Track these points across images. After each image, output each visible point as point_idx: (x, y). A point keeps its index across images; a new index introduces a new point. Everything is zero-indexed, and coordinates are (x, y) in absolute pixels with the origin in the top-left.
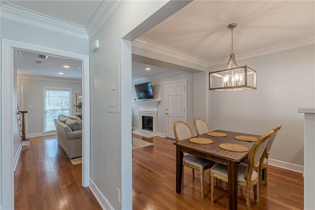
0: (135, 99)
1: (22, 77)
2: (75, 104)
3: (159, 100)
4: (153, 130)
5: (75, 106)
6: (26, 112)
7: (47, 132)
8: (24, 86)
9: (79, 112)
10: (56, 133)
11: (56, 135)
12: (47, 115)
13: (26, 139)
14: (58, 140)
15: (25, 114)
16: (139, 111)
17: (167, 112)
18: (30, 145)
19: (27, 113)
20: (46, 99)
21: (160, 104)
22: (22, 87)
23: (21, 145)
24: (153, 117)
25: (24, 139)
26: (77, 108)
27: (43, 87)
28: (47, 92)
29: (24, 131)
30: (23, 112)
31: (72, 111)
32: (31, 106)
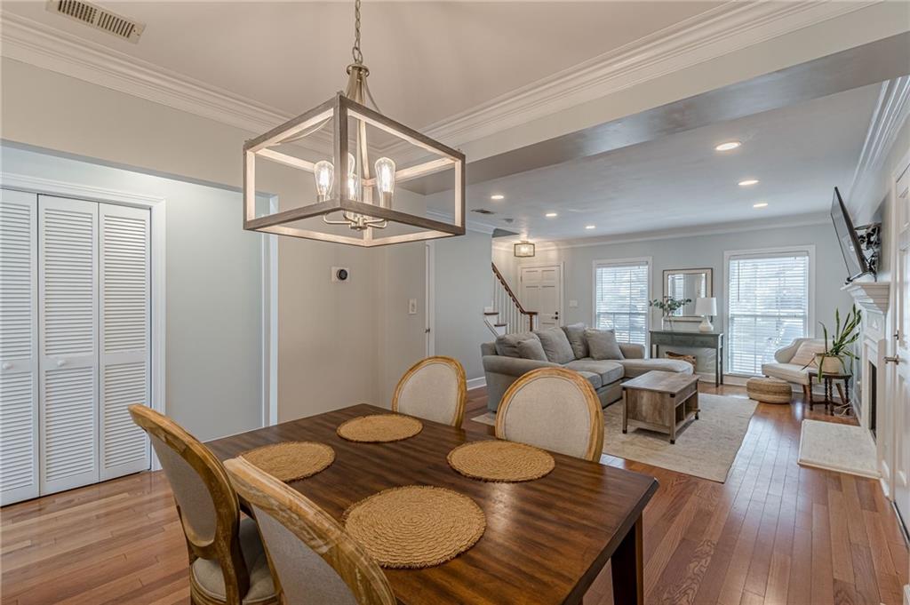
1: (561, 247)
5: (653, 305)
6: (535, 313)
9: (666, 321)
22: (562, 266)
30: (531, 314)
31: (651, 318)
32: (574, 303)
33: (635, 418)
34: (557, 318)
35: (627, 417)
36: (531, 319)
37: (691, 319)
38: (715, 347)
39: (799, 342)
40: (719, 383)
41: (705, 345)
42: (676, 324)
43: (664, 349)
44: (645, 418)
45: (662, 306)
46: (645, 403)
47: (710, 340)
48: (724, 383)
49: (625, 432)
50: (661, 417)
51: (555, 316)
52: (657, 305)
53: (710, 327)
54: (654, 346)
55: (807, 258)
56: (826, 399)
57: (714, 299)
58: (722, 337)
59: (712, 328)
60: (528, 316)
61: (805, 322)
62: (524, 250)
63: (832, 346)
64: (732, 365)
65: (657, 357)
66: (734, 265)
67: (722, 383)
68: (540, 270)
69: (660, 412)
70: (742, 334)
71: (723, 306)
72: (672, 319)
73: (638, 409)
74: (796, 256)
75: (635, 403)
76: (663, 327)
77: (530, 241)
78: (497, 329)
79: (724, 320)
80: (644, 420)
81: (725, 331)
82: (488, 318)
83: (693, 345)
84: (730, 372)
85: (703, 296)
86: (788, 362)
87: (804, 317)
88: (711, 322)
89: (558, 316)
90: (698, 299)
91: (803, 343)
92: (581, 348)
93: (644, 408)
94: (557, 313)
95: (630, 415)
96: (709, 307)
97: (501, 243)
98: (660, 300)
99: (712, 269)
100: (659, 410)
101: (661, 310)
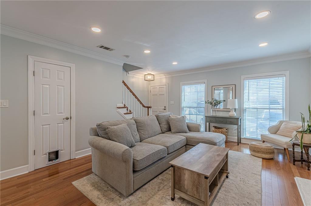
1: (167, 76)
6: (150, 107)
9: (213, 111)
22: (167, 85)
30: (148, 107)
31: (207, 110)
32: (172, 102)
33: (180, 190)
34: (165, 109)
35: (174, 188)
36: (148, 110)
37: (225, 110)
38: (237, 124)
39: (281, 122)
40: (239, 142)
41: (232, 123)
42: (218, 112)
43: (212, 125)
44: (187, 191)
45: (211, 104)
46: (187, 179)
47: (234, 121)
48: (241, 142)
49: (173, 199)
50: (198, 192)
51: (164, 108)
52: (209, 103)
53: (234, 114)
54: (208, 123)
55: (285, 78)
56: (302, 158)
57: (237, 100)
58: (240, 119)
59: (236, 115)
60: (147, 108)
61: (283, 112)
62: (149, 77)
63: (308, 127)
64: (245, 133)
65: (209, 131)
66: (246, 82)
67: (240, 142)
68: (158, 87)
69: (197, 188)
70: (250, 118)
71: (241, 103)
72: (216, 110)
73: (182, 182)
74: (278, 77)
75: (180, 177)
76: (211, 114)
77: (152, 73)
78: (126, 116)
79: (241, 110)
80: (185, 193)
81: (242, 116)
82: (120, 110)
83: (226, 123)
84: (244, 137)
85: (231, 98)
86: (275, 133)
87: (283, 109)
88: (235, 111)
89: (165, 108)
90: (228, 100)
91: (284, 123)
92: (166, 126)
93: (186, 183)
94: (165, 107)
95: (177, 186)
96: (234, 104)
97: (138, 75)
98: (210, 100)
99: (235, 85)
100: (197, 186)
101: (211, 105)
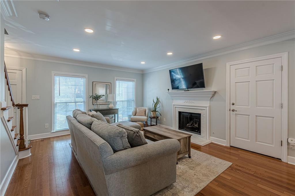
0: (168, 90)
1: (24, 57)
2: (91, 94)
3: (216, 90)
4: (200, 132)
5: (91, 98)
6: (26, 105)
7: (57, 132)
8: (26, 69)
9: (96, 105)
10: (69, 133)
11: (69, 135)
12: (57, 109)
13: (25, 147)
14: (72, 146)
15: (24, 108)
16: (174, 105)
17: (233, 107)
18: (31, 156)
19: (27, 108)
20: (55, 87)
21: (216, 95)
22: (24, 70)
23: (17, 158)
24: (201, 114)
25: (22, 147)
26: (94, 100)
27: (52, 72)
28: (57, 79)
29: (23, 134)
30: (21, 106)
32: (36, 97)
76: (95, 107)
79: (115, 103)
91: (137, 109)
99: (111, 83)
